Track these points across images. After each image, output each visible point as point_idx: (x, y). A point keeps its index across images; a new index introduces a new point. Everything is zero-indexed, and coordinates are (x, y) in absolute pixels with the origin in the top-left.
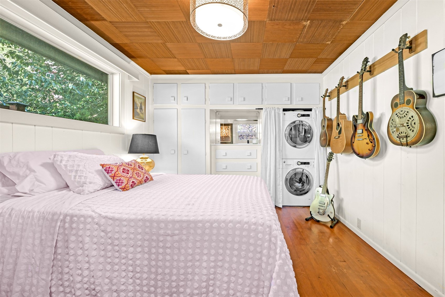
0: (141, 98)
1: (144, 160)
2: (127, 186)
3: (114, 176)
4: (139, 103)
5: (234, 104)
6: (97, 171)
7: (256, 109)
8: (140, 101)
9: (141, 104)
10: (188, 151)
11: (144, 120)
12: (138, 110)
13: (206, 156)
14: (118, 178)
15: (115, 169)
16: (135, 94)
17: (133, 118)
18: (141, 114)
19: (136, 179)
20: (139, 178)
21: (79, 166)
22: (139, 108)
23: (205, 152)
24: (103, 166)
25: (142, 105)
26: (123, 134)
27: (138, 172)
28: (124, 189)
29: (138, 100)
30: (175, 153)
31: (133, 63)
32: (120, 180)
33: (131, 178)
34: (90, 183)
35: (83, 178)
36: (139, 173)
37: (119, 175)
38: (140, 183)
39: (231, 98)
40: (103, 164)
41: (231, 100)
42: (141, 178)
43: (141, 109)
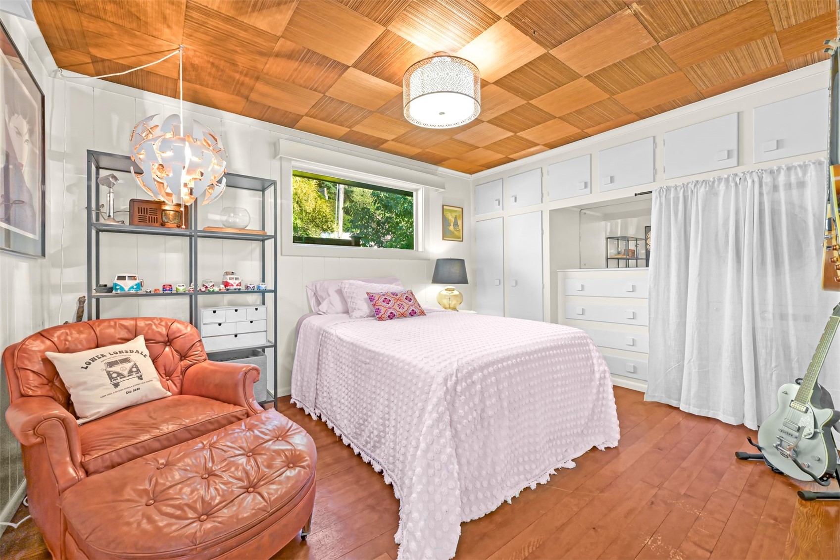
0: (455, 211)
1: (450, 292)
2: (383, 316)
3: (375, 305)
4: (452, 217)
5: (593, 192)
6: (365, 299)
7: (636, 195)
8: (454, 215)
9: (456, 218)
10: (516, 282)
11: (461, 240)
12: (451, 228)
13: (544, 290)
14: (377, 307)
15: (376, 298)
16: (445, 207)
17: (443, 239)
18: (455, 232)
19: (396, 310)
20: (400, 310)
21: (353, 292)
22: (452, 224)
23: (543, 283)
24: (368, 293)
25: (457, 221)
26: (429, 260)
27: (402, 303)
28: (380, 319)
29: (450, 214)
30: (500, 284)
31: (441, 170)
32: (378, 309)
33: (390, 308)
34: (359, 309)
35: (354, 304)
36: (402, 305)
37: (379, 304)
38: (403, 315)
39: (586, 184)
40: (369, 292)
41: (586, 187)
42: (404, 310)
43: (456, 224)
